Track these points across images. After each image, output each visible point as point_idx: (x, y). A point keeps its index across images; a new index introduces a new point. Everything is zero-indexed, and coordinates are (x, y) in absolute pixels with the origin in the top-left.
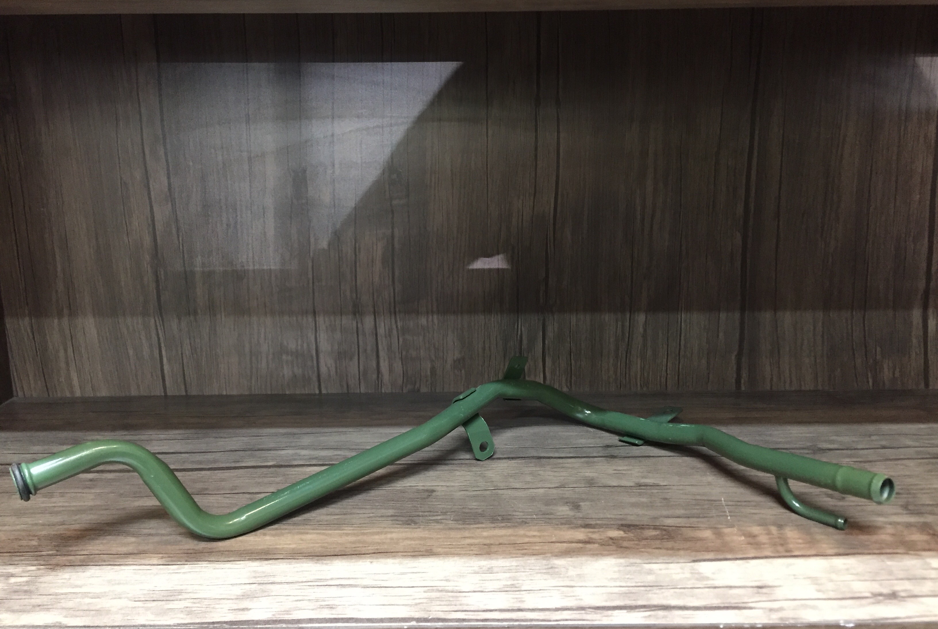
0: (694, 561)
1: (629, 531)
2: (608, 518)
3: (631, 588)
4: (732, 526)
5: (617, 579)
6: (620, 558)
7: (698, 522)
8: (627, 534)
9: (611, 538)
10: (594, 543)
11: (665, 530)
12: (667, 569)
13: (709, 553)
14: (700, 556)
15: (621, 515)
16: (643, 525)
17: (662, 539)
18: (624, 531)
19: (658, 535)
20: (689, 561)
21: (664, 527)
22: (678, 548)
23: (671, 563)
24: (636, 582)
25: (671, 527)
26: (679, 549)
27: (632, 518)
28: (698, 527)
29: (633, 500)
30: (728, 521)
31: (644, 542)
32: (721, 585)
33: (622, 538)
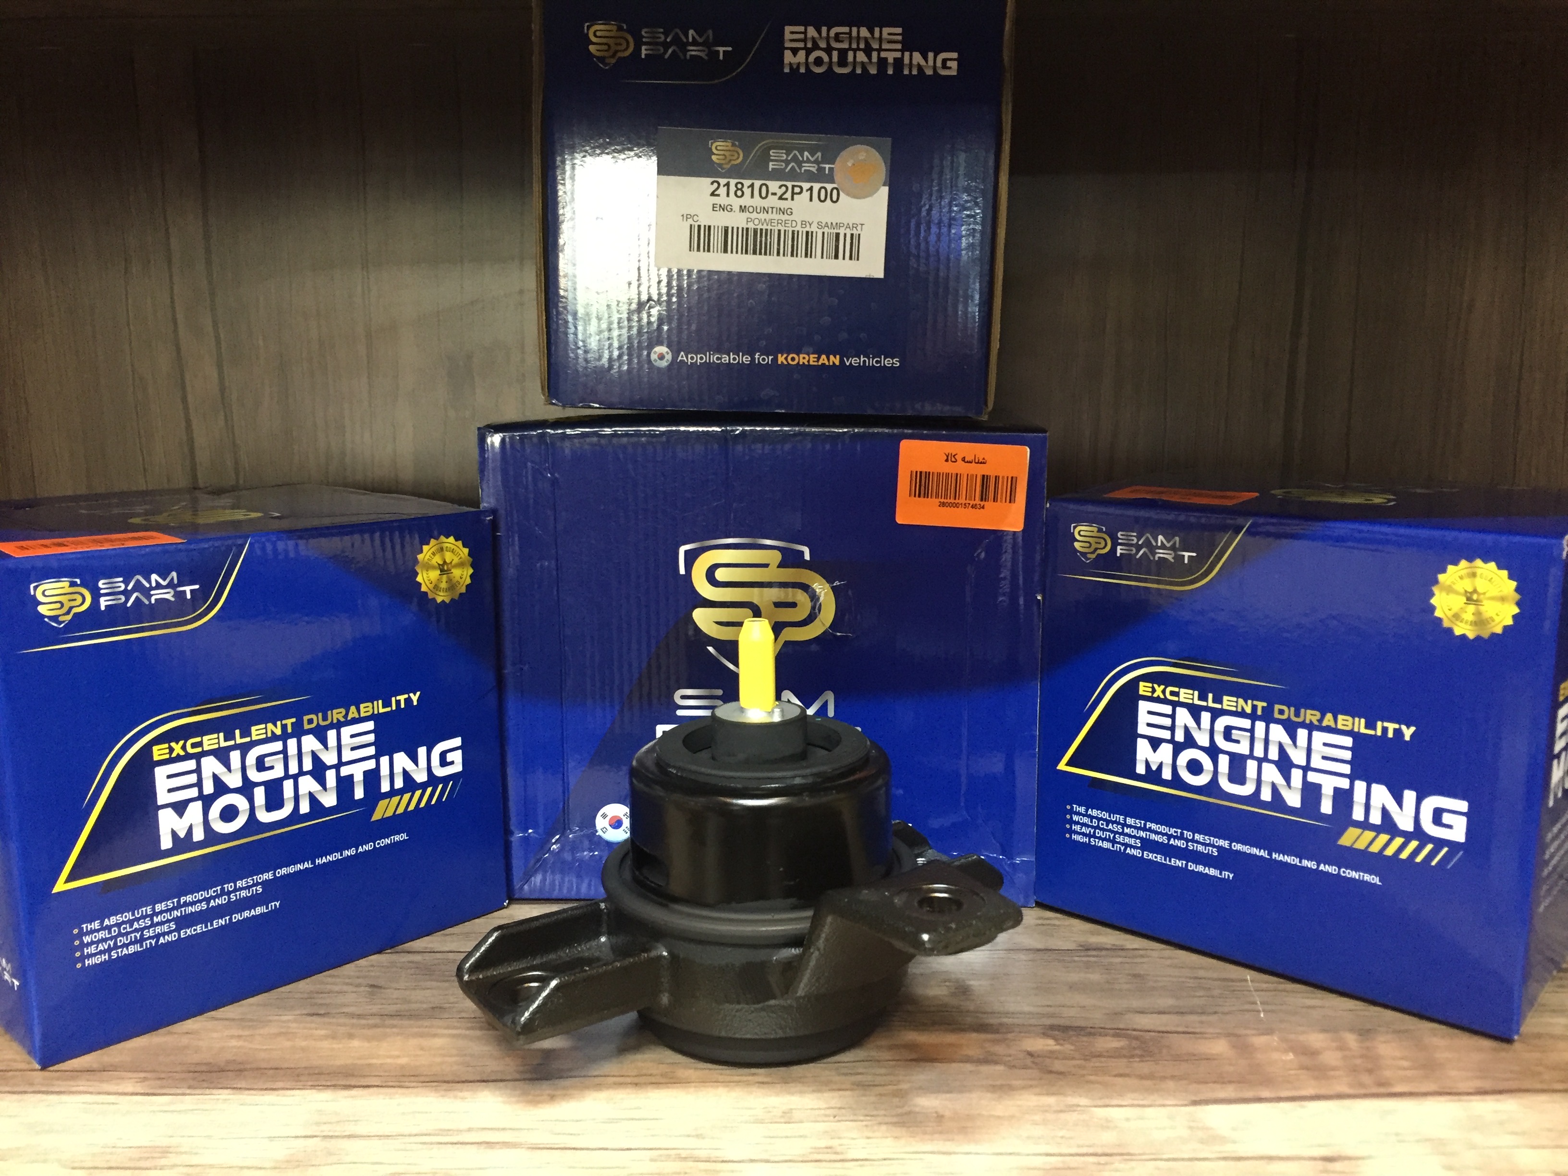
0: (1195, 1103)
1: (1064, 1040)
2: (1024, 1013)
3: (1068, 1159)
4: (1269, 1032)
5: (1039, 1138)
6: (1048, 1094)
7: (1201, 1022)
8: (1061, 1045)
9: (1030, 1054)
10: (996, 1063)
11: (1136, 1038)
12: (1141, 1118)
13: (1224, 1086)
14: (1207, 1092)
15: (1050, 1006)
16: (1091, 1028)
17: (1133, 1056)
18: (1056, 1039)
19: (1122, 1048)
20: (1185, 1102)
21: (1135, 1033)
22: (1161, 1074)
23: (1150, 1106)
24: (1079, 1146)
25: (1149, 1031)
26: (1164, 1078)
27: (1072, 1012)
28: (1201, 1033)
29: (1075, 977)
30: (1261, 1021)
31: (1095, 1063)
32: (1250, 1155)
33: (1052, 1055)
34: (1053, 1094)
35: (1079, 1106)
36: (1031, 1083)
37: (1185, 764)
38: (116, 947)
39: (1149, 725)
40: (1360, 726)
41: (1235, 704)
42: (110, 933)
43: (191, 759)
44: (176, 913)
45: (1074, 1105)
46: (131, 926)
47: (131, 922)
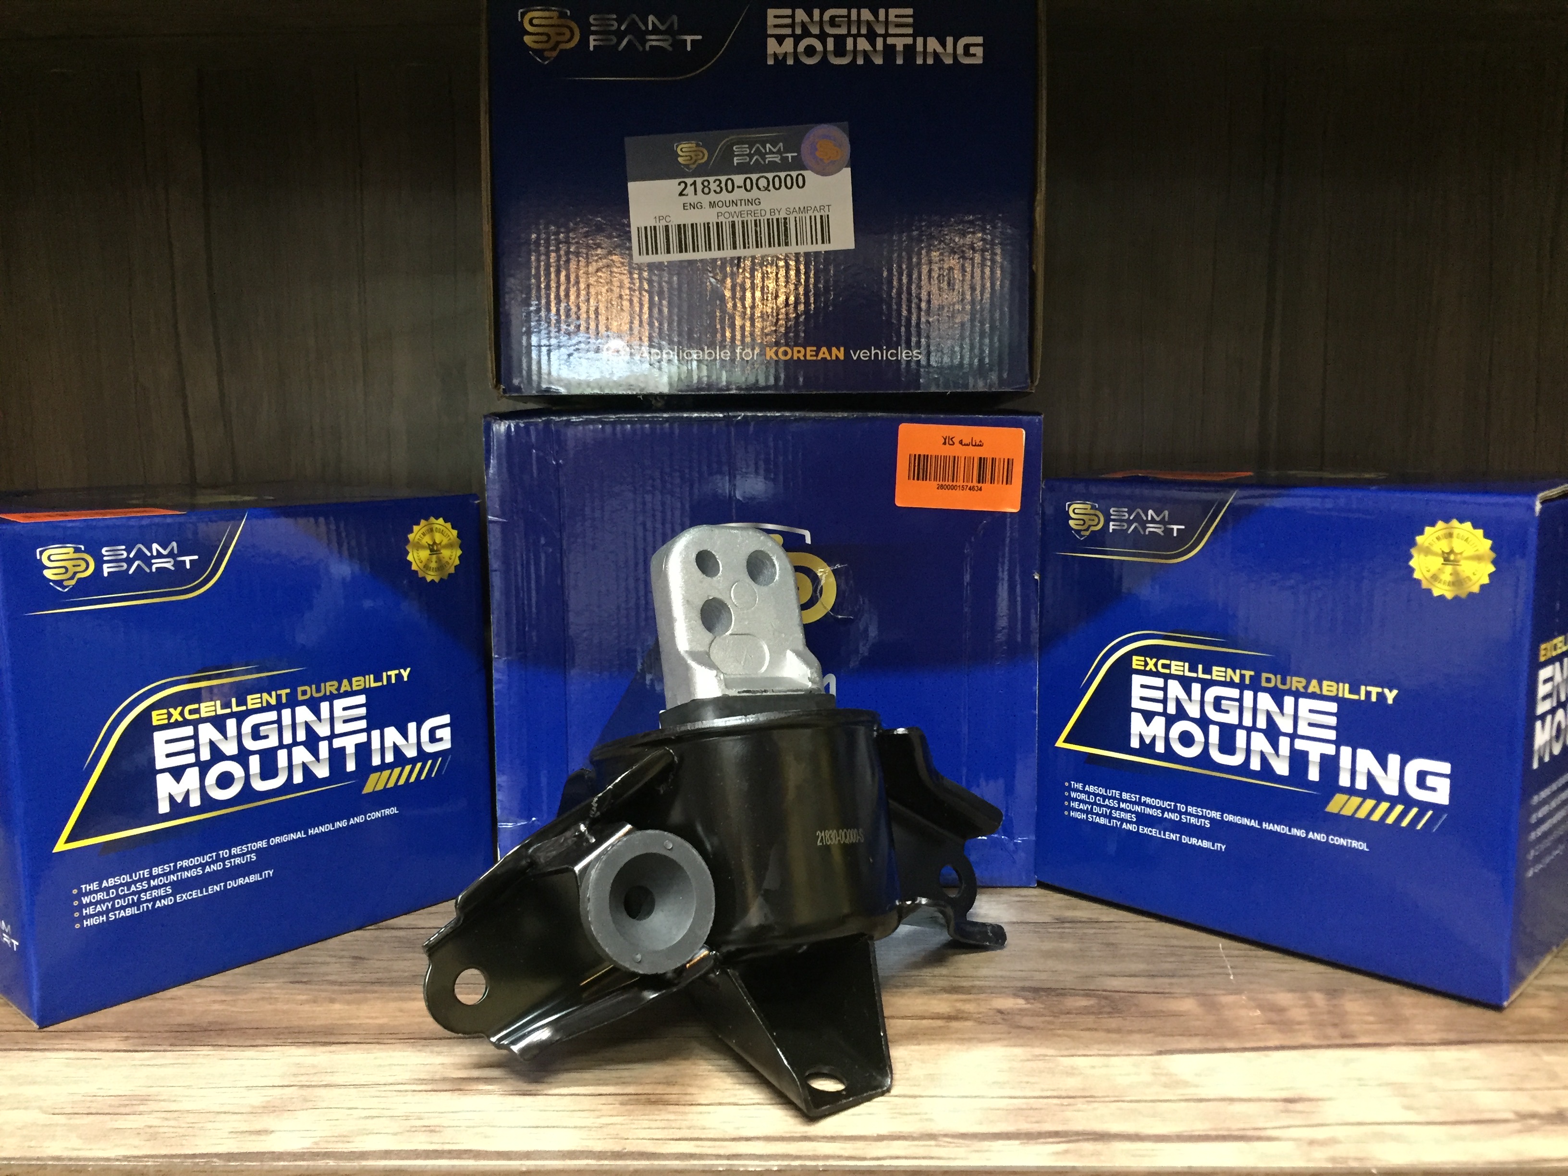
0: (1162, 1053)
1: (1035, 1000)
3: (1032, 1101)
5: (1004, 1083)
6: (1015, 1046)
8: (1032, 1004)
9: (1000, 1012)
10: (965, 1020)
11: (1106, 998)
12: (1107, 1067)
13: (1190, 1038)
14: (1174, 1043)
15: (1024, 972)
16: (1063, 990)
17: (1101, 1013)
18: (1026, 999)
19: (1091, 1006)
20: (1151, 1052)
21: (1105, 993)
22: (1129, 1029)
23: (1115, 1056)
24: (1044, 1091)
25: (1119, 992)
26: (1131, 1033)
27: (1044, 977)
28: (1170, 994)
29: (1049, 946)
31: (1064, 1020)
32: (1212, 1097)
33: (1021, 1012)
34: (1022, 1046)
35: (1047, 1056)
36: (998, 1036)
37: (1177, 737)
38: (114, 909)
39: (1142, 698)
40: (1344, 690)
41: (1223, 674)
42: (108, 894)
43: (189, 725)
44: (173, 878)
45: (1040, 1055)
46: (129, 889)
47: (128, 884)
